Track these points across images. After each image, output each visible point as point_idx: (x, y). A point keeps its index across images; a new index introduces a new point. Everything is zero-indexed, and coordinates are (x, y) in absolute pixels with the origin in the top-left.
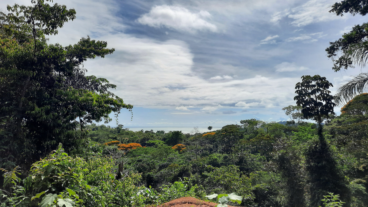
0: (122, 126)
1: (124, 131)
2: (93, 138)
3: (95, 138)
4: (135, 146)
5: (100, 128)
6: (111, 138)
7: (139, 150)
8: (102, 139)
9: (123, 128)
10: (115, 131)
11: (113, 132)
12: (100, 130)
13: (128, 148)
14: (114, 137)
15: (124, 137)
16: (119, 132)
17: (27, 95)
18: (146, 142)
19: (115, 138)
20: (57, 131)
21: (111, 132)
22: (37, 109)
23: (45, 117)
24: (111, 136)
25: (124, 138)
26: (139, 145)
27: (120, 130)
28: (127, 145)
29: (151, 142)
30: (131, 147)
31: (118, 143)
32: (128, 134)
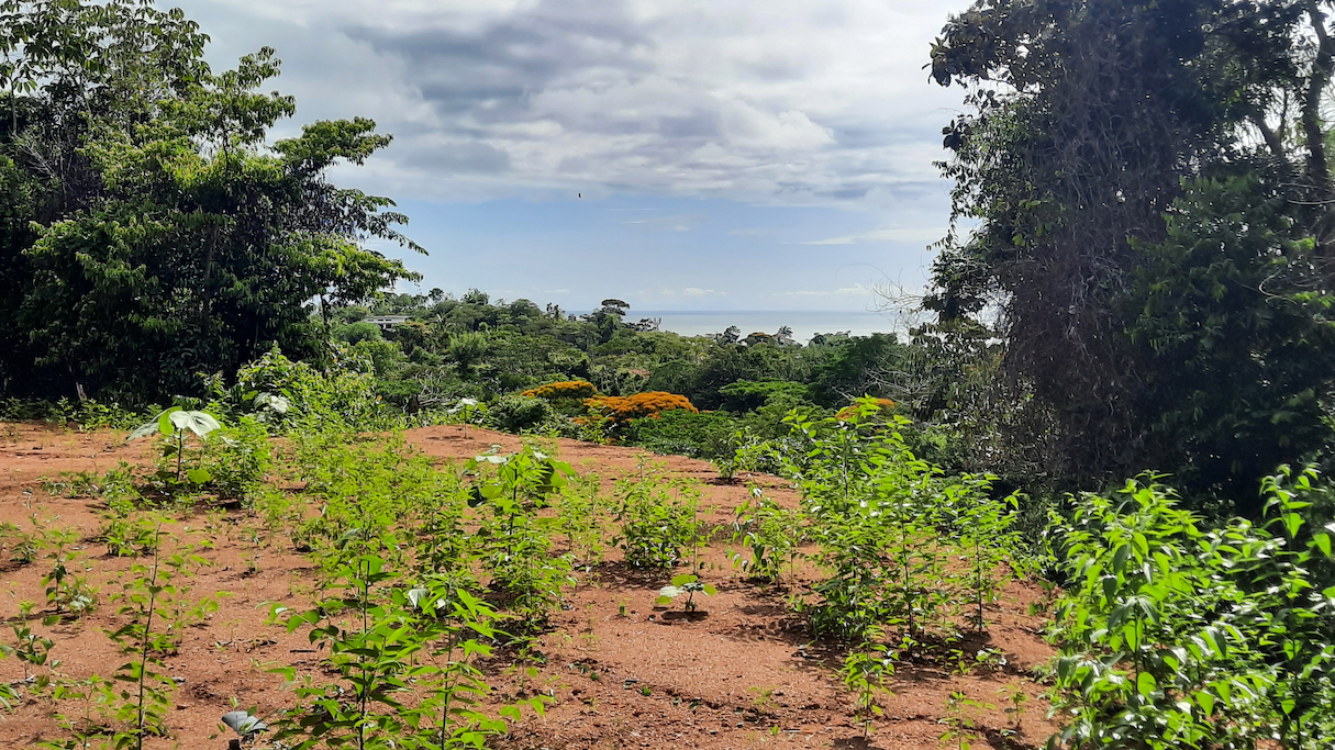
0: (623, 309)
1: (631, 334)
2: (470, 366)
3: (482, 366)
4: (661, 408)
5: (508, 318)
6: (562, 369)
7: (671, 421)
8: (514, 370)
9: (625, 320)
10: (586, 331)
11: (573, 339)
12: (506, 329)
13: (628, 414)
14: (577, 362)
15: (628, 365)
16: (605, 335)
17: (217, 257)
18: (722, 390)
19: (581, 371)
20: (273, 322)
21: (568, 337)
22: (238, 284)
23: (250, 297)
24: (558, 357)
25: (624, 371)
26: (682, 404)
27: (612, 327)
28: (623, 403)
29: (750, 387)
30: (641, 411)
31: (587, 393)
32: (648, 347)
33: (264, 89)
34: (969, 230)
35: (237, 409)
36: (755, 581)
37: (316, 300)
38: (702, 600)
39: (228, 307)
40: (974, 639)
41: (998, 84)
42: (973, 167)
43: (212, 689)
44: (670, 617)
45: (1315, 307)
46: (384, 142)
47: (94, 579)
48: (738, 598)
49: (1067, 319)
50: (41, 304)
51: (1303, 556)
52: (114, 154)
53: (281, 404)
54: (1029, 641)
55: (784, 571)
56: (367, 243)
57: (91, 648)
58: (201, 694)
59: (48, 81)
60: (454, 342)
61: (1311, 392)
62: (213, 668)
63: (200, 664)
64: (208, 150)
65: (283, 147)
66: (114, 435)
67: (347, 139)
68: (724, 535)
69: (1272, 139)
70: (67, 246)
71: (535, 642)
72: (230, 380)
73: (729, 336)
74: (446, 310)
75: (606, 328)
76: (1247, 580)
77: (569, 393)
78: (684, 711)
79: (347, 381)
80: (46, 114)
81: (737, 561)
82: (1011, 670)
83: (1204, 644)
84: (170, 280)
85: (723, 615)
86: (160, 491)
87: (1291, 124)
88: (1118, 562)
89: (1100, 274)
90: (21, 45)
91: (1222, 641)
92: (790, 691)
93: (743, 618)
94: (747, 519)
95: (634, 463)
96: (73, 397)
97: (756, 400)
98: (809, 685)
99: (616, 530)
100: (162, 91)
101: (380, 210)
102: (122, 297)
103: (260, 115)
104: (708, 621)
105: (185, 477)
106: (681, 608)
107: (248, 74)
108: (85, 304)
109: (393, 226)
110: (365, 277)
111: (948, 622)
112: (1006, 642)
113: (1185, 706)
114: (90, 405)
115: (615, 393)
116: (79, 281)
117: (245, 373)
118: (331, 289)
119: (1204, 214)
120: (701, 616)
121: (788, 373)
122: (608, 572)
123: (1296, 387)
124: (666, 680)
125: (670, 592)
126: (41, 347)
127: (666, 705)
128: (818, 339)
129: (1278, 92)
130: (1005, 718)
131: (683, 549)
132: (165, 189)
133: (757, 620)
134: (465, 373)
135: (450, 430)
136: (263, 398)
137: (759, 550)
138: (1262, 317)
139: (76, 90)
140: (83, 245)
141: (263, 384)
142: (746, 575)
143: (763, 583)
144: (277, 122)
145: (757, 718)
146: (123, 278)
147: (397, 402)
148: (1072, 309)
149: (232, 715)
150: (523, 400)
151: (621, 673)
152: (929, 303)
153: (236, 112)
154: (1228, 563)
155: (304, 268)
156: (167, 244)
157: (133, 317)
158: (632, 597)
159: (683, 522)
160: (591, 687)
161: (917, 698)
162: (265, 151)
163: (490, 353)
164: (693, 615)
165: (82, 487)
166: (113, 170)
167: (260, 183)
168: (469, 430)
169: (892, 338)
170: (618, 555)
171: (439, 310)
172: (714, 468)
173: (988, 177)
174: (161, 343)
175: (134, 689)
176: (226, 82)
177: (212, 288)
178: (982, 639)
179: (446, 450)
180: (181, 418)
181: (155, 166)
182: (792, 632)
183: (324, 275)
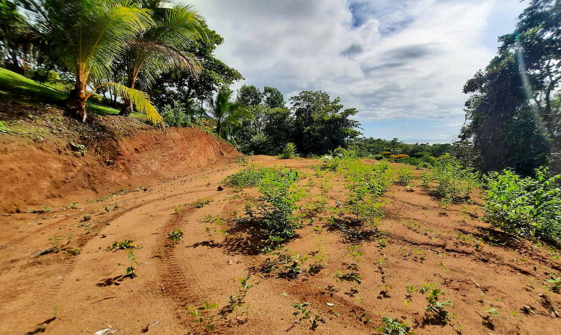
0: (397, 140)
1: (398, 144)
3: (372, 150)
4: (404, 157)
5: (377, 142)
6: (386, 150)
7: (405, 159)
8: (378, 150)
9: (397, 142)
10: (390, 144)
11: (388, 145)
13: (398, 158)
14: (388, 149)
15: (398, 150)
16: (394, 144)
17: (331, 132)
18: (415, 154)
19: (389, 151)
20: (340, 142)
22: (334, 136)
23: (336, 138)
24: (385, 148)
26: (407, 156)
28: (397, 156)
29: (420, 154)
30: (400, 158)
31: (390, 154)
32: (401, 146)
33: (338, 104)
34: (469, 122)
35: (334, 156)
36: (423, 186)
37: (346, 138)
38: (413, 189)
39: (332, 140)
40: (467, 198)
41: (477, 93)
42: (470, 110)
43: (334, 197)
44: (408, 191)
45: (546, 136)
46: (358, 112)
47: (316, 180)
48: (420, 189)
49: (489, 139)
50: (305, 140)
51: (543, 185)
52: (315, 116)
53: (341, 155)
54: (478, 199)
55: (429, 184)
56: (355, 129)
57: (316, 191)
58: (332, 198)
59: (306, 105)
60: (367, 146)
61: (544, 154)
62: (334, 195)
63: (331, 194)
64: (330, 114)
65: (341, 113)
66: (316, 160)
67: (351, 111)
68: (417, 178)
69: (538, 103)
70: (309, 131)
71: (384, 194)
72: (333, 151)
73: (417, 144)
74: (366, 140)
75: (394, 143)
76: (528, 189)
77: (387, 154)
78: (411, 206)
79: (351, 151)
80: (306, 110)
81: (420, 182)
82: (474, 204)
83: (519, 200)
84: (324, 136)
85: (417, 191)
86: (324, 168)
87: (543, 99)
88: (501, 184)
89: (497, 130)
90: (302, 100)
91: (523, 199)
92: (430, 204)
93: (421, 192)
94: (422, 175)
95: (401, 166)
96: (310, 154)
97: (421, 156)
98: (434, 203)
99: (398, 176)
100: (323, 105)
101: (357, 123)
102: (317, 138)
103: (337, 108)
104: (414, 192)
105: (327, 166)
106: (410, 190)
107: (335, 102)
108: (311, 140)
109: (359, 126)
110: (354, 134)
111: (462, 194)
112: (473, 199)
113: (513, 211)
114: (313, 155)
115: (395, 154)
116: (311, 136)
117: (335, 150)
118: (349, 136)
119: (521, 118)
120: (413, 191)
121: (428, 151)
122: (396, 183)
123: (539, 152)
124: (408, 201)
125: (408, 187)
126: (305, 146)
127: (408, 205)
128: (434, 145)
129: (540, 92)
130: (474, 212)
131: (410, 180)
132: (323, 121)
133: (424, 192)
134: (369, 151)
135: (368, 160)
136: (338, 154)
137: (424, 181)
138: (533, 138)
139: (310, 106)
140: (311, 131)
141: (338, 152)
142: (422, 185)
143: (425, 187)
144: (340, 109)
145: (424, 208)
146: (317, 135)
147: (358, 156)
148: (490, 137)
149: (337, 201)
150: (379, 156)
151: (399, 199)
152: (459, 137)
153: (334, 108)
154: (525, 185)
155: (345, 133)
156: (324, 130)
157: (319, 142)
158: (400, 187)
159: (410, 175)
160: (394, 201)
161: (455, 207)
162: (338, 114)
163: (373, 148)
164: (412, 191)
165: (313, 167)
166: (315, 119)
167: (338, 119)
168: (371, 160)
169: (449, 144)
170: (398, 181)
171: (365, 140)
172: (415, 167)
173: (473, 112)
174: (322, 146)
175: (323, 196)
176: (332, 103)
177: (330, 137)
178: (469, 198)
179: (367, 163)
180: (327, 157)
181: (321, 118)
182: (431, 195)
183: (348, 134)
